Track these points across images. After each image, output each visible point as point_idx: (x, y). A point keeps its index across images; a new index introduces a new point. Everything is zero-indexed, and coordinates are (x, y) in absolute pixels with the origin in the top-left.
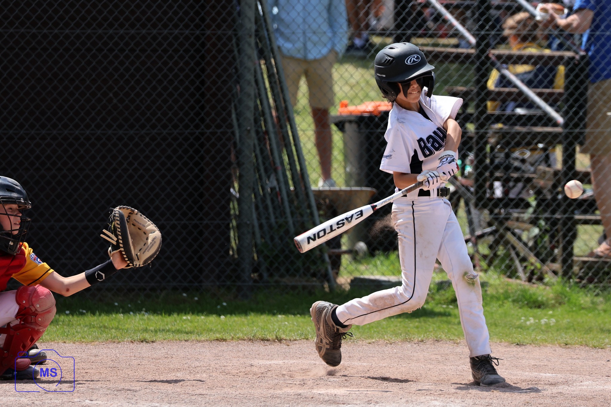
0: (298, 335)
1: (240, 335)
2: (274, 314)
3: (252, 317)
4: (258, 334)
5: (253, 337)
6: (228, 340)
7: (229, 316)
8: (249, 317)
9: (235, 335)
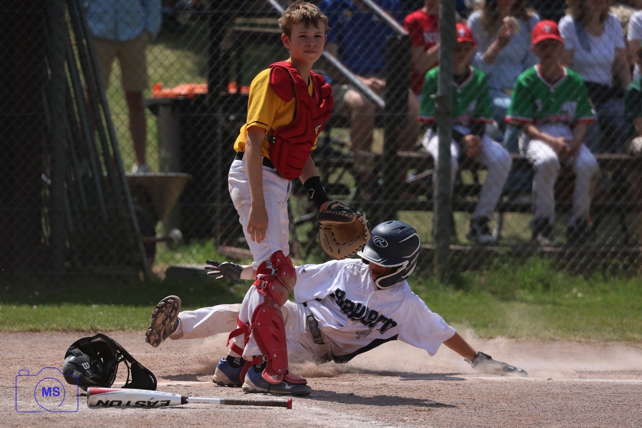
0: (113, 325)
1: (55, 326)
2: (88, 304)
3: (65, 307)
4: (72, 325)
5: (68, 327)
6: (41, 331)
7: (41, 306)
8: (62, 307)
9: (48, 325)
